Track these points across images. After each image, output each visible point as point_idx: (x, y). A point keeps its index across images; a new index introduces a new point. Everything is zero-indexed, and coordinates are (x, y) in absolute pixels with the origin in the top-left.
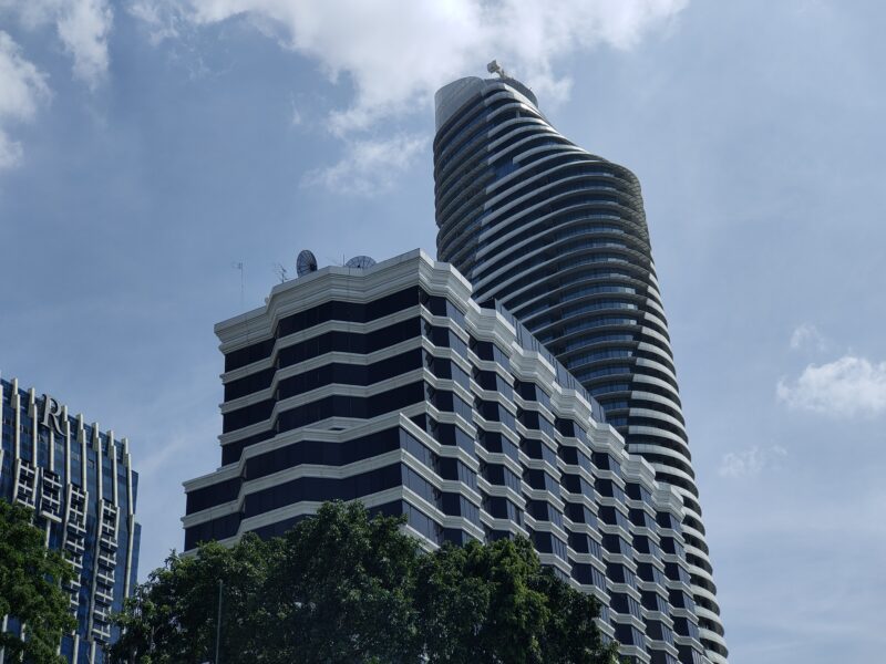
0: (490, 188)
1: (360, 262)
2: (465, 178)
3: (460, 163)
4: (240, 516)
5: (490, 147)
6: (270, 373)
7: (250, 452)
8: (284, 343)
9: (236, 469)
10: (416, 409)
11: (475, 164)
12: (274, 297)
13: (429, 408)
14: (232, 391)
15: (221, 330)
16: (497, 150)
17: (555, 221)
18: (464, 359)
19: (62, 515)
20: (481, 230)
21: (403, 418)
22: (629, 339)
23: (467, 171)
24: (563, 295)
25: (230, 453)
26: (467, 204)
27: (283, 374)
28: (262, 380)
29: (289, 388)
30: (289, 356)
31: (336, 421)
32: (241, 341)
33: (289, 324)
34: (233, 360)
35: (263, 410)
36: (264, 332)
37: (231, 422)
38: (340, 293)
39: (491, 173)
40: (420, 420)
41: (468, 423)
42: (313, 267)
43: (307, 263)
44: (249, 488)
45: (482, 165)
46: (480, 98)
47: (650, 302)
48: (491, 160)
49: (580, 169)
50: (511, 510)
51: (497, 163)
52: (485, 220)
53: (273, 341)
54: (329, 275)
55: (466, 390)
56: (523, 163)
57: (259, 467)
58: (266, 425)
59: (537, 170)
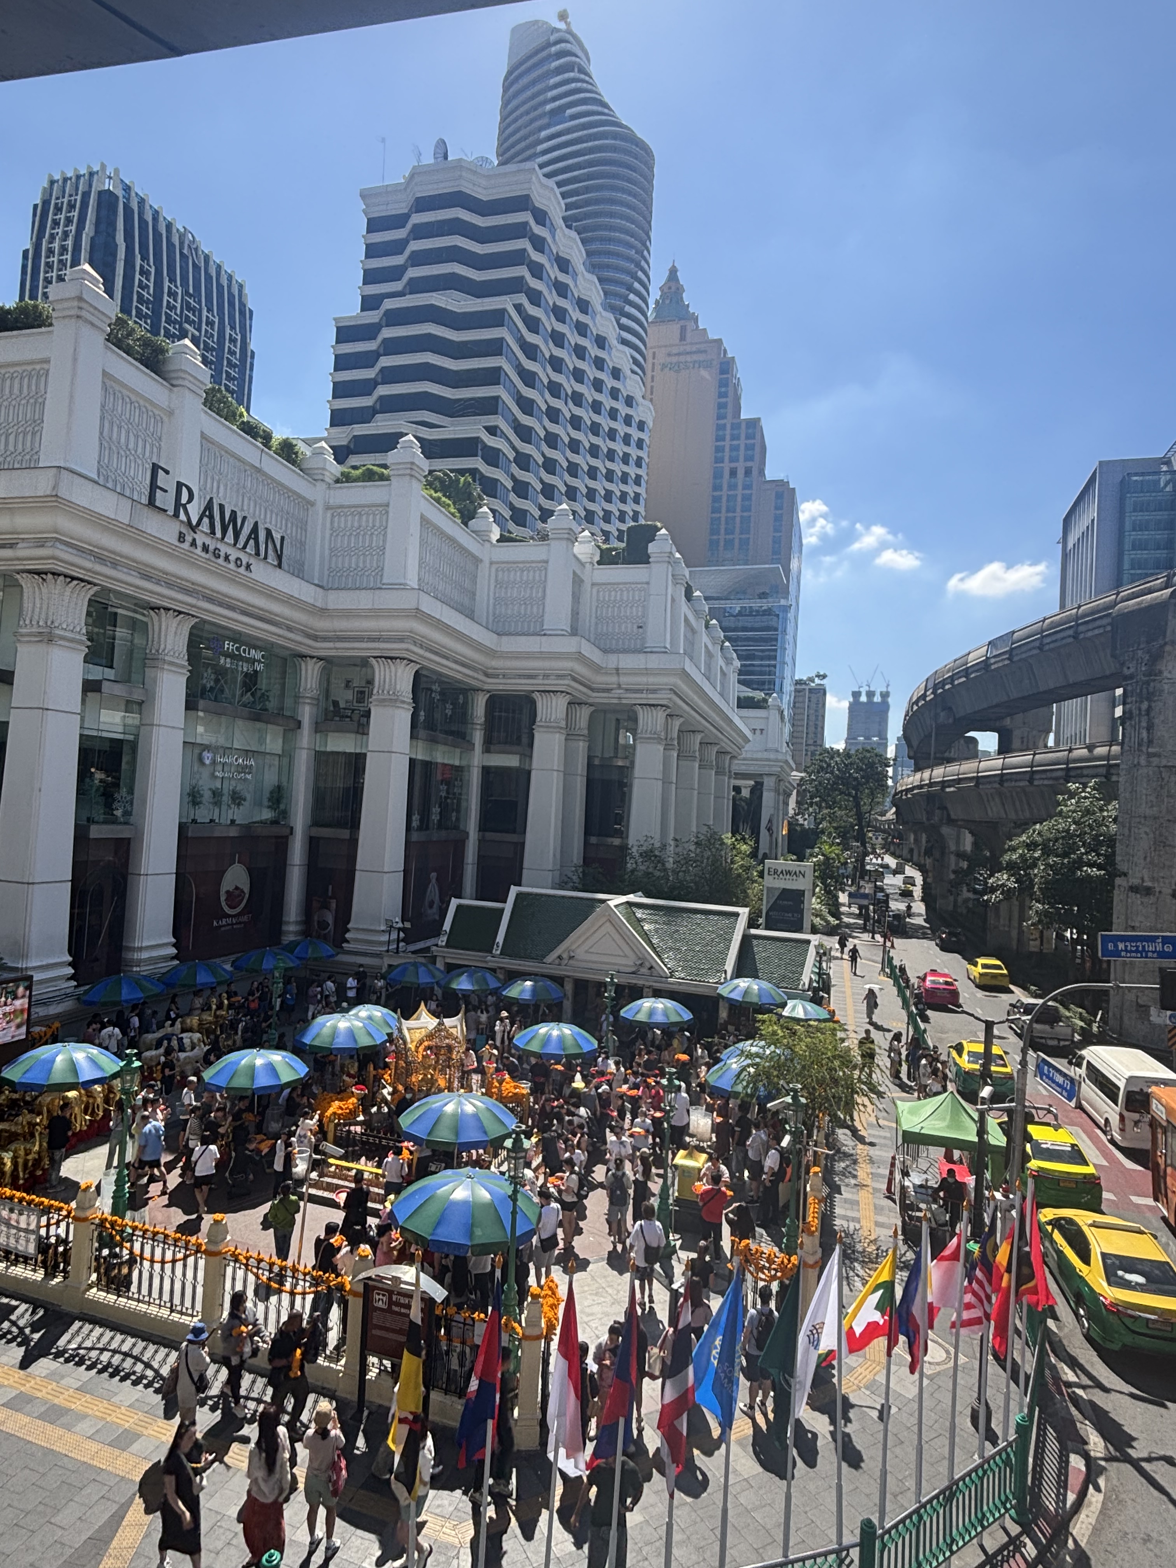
0: (543, 134)
1: (483, 161)
2: (526, 118)
3: (524, 103)
4: (379, 354)
5: (549, 95)
6: (403, 244)
7: (389, 304)
8: (417, 219)
9: (374, 317)
10: (517, 299)
11: (535, 108)
12: (412, 176)
13: (524, 300)
14: (372, 251)
15: (364, 195)
16: (554, 99)
17: (589, 177)
18: (551, 268)
19: (199, 330)
21: (506, 302)
23: (527, 113)
25: (369, 304)
26: (523, 144)
27: (415, 246)
28: (397, 247)
29: (418, 259)
30: (420, 232)
31: (458, 295)
32: (379, 212)
33: (423, 204)
34: (373, 225)
35: (395, 274)
36: (401, 208)
37: (370, 277)
38: (468, 188)
39: (545, 121)
40: (518, 308)
41: (546, 319)
42: (446, 157)
43: (442, 152)
44: (387, 333)
45: (539, 111)
46: (548, 45)
48: (548, 107)
49: (615, 135)
50: (562, 394)
51: (553, 112)
53: (406, 217)
54: (459, 165)
55: (549, 294)
56: (574, 117)
57: (395, 318)
58: (397, 286)
59: (584, 127)
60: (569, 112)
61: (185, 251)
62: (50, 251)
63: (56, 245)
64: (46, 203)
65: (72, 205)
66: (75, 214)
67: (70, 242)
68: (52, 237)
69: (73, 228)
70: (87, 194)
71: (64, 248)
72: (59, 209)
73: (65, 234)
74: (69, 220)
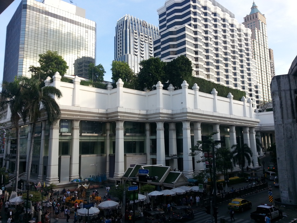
4: (161, 45)
7: (162, 34)
8: (167, 12)
9: (161, 37)
10: (189, 23)
12: (166, 3)
13: (192, 22)
15: (158, 11)
21: (186, 25)
27: (167, 18)
28: (164, 20)
30: (168, 15)
31: (176, 26)
32: (161, 12)
33: (168, 9)
34: (160, 16)
35: (165, 25)
36: (164, 10)
37: (161, 28)
38: (177, 1)
40: (190, 25)
44: (162, 40)
58: (165, 28)
61: (144, 26)
62: (119, 35)
63: (119, 34)
64: (117, 26)
65: (121, 25)
66: (122, 26)
67: (121, 33)
68: (119, 32)
69: (122, 29)
70: (124, 22)
71: (121, 34)
72: (119, 26)
73: (121, 31)
74: (121, 28)
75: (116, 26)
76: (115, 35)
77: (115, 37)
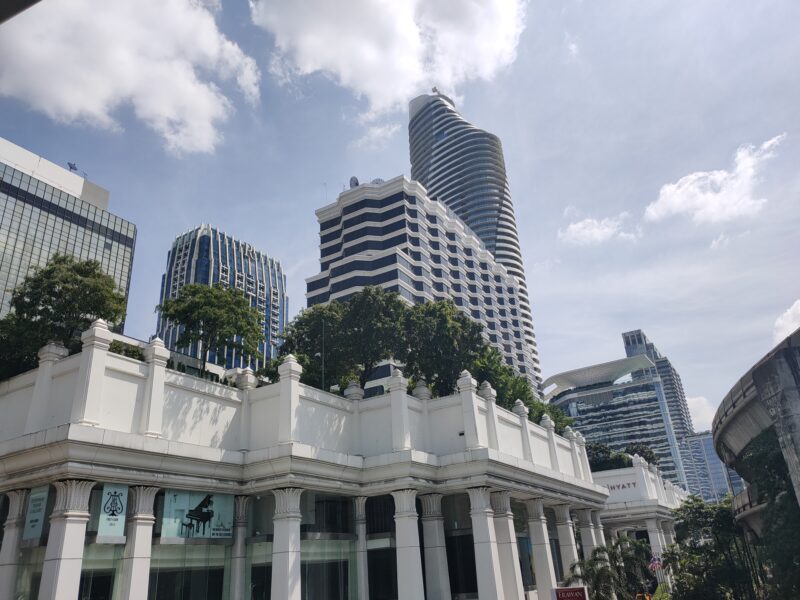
0: (435, 146)
1: (378, 181)
2: (423, 142)
3: (422, 134)
4: (330, 293)
5: (434, 127)
6: (340, 231)
7: (333, 266)
8: (345, 218)
9: (327, 273)
10: (404, 246)
11: (427, 135)
12: (340, 198)
13: (409, 245)
14: (324, 240)
15: (318, 213)
16: (437, 128)
17: (463, 160)
18: (424, 223)
19: (256, 293)
20: (430, 166)
21: (398, 249)
22: (496, 212)
23: (424, 138)
24: (466, 194)
25: (324, 266)
26: (424, 153)
27: (346, 232)
28: (336, 235)
29: (348, 238)
30: (348, 224)
31: (369, 252)
32: (327, 218)
33: (347, 210)
34: (324, 226)
35: (337, 248)
36: (336, 213)
37: (325, 253)
38: (369, 195)
39: (434, 139)
40: (405, 250)
41: (426, 251)
42: (357, 184)
43: (354, 182)
44: (333, 281)
45: (430, 136)
46: (429, 105)
47: (505, 196)
48: (434, 133)
49: (474, 136)
50: (445, 288)
51: (437, 135)
52: (432, 161)
53: (340, 218)
54: (364, 188)
55: (425, 237)
56: (449, 134)
57: (337, 272)
58: (339, 254)
59: (455, 137)
60: (446, 132)
61: (247, 254)
62: (176, 272)
63: (179, 268)
64: (174, 249)
65: (187, 248)
66: (189, 251)
67: (186, 266)
68: (177, 265)
69: (187, 258)
70: (194, 240)
71: (183, 269)
72: (180, 251)
73: (184, 262)
74: (185, 255)
75: (170, 249)
76: (165, 271)
77: (164, 276)
